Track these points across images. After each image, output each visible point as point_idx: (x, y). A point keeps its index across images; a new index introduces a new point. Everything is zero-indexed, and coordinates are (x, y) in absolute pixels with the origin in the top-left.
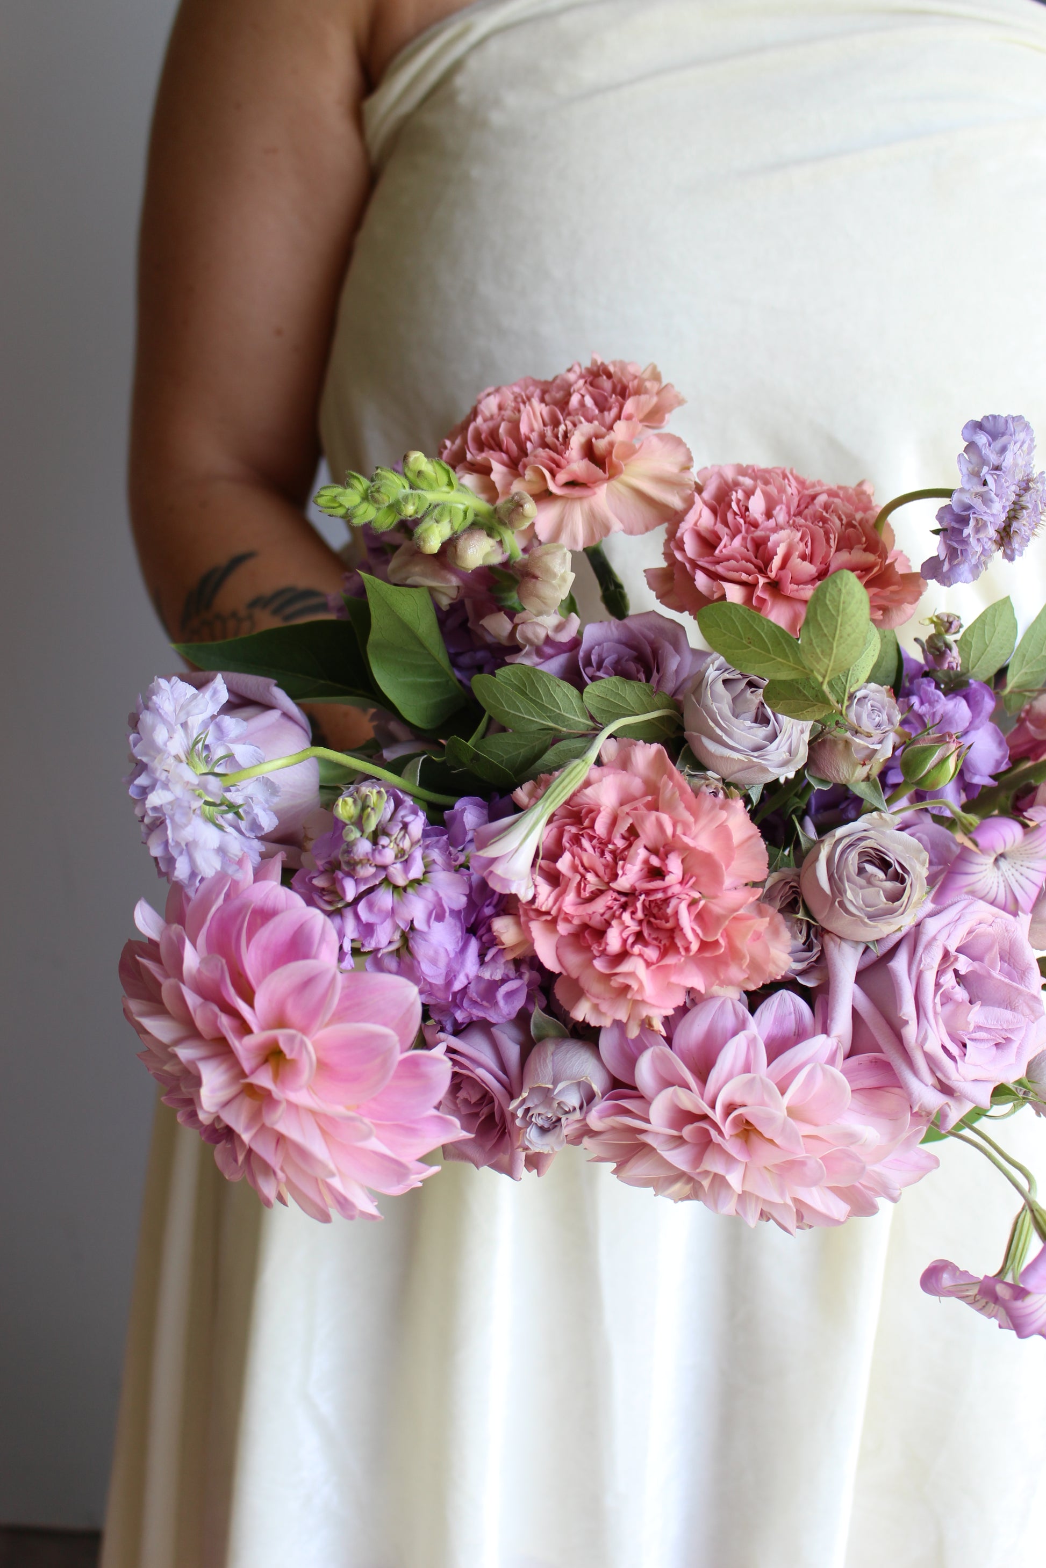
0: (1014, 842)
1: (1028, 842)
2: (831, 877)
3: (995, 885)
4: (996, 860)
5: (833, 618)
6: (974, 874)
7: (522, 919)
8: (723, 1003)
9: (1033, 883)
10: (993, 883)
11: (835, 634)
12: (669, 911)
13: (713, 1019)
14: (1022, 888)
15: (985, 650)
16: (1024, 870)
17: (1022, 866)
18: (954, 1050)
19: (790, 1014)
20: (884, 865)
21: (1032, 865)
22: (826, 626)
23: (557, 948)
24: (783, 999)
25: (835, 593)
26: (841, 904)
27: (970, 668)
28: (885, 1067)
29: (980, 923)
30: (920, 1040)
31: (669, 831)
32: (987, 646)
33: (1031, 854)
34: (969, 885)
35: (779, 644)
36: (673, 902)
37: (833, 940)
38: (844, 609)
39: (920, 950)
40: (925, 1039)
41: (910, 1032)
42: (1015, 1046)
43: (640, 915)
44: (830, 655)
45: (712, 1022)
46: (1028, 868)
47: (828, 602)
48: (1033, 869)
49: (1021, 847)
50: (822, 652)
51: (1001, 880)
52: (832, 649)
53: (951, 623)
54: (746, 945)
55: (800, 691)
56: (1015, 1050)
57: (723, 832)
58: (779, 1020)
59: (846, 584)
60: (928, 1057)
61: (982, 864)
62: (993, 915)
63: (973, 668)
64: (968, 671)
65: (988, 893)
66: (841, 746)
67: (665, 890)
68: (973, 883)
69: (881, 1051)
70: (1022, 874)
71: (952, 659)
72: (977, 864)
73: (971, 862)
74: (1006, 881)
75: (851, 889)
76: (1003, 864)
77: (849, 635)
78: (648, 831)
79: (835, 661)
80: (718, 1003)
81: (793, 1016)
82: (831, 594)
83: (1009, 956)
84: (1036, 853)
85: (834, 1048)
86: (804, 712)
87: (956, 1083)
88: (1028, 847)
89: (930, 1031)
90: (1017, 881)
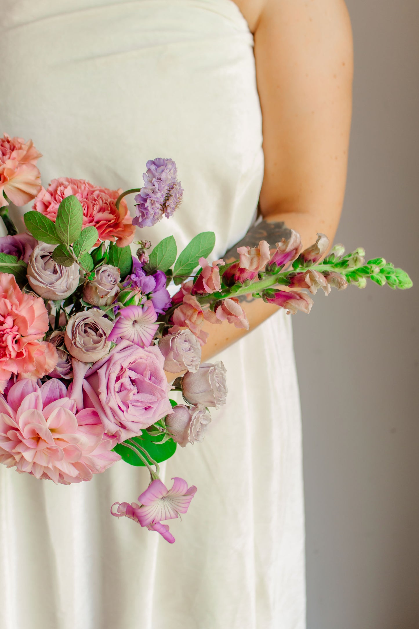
0: (138, 316)
1: (146, 315)
3: (133, 334)
4: (133, 323)
5: (68, 215)
6: (123, 328)
8: (28, 381)
9: (149, 334)
10: (132, 333)
11: (68, 222)
12: (4, 339)
13: (23, 388)
14: (145, 336)
15: (163, 258)
16: (145, 328)
17: (144, 327)
18: (124, 408)
19: (57, 388)
20: (96, 330)
21: (148, 326)
22: (65, 219)
24: (54, 382)
25: (68, 204)
26: (75, 343)
28: (95, 414)
29: (141, 358)
30: (107, 401)
31: (9, 307)
32: (164, 256)
33: (148, 321)
34: (121, 333)
35: (52, 229)
36: (6, 335)
37: (75, 361)
38: (72, 212)
39: (111, 365)
40: (109, 401)
41: (103, 396)
42: (153, 410)
44: (67, 232)
45: (23, 390)
46: (147, 327)
47: (66, 208)
48: (149, 328)
49: (143, 318)
50: (65, 232)
51: (136, 332)
52: (67, 229)
53: (146, 243)
54: (35, 355)
55: (63, 253)
56: (153, 412)
57: (31, 310)
58: (52, 390)
59: (73, 201)
60: (111, 409)
61: (126, 324)
62: (147, 356)
63: (159, 265)
64: (157, 266)
65: (130, 337)
66: (94, 289)
67: (3, 330)
68: (123, 332)
69: (94, 408)
70: (144, 330)
71: (145, 258)
72: (124, 324)
73: (121, 323)
74: (138, 333)
75: (79, 336)
76: (137, 326)
78: (1, 307)
79: (70, 236)
80: (26, 381)
81: (58, 390)
82: (66, 204)
83: (154, 375)
84: (150, 321)
85: (73, 404)
86: (65, 262)
87: (124, 421)
88: (145, 318)
89: (111, 398)
90: (142, 333)
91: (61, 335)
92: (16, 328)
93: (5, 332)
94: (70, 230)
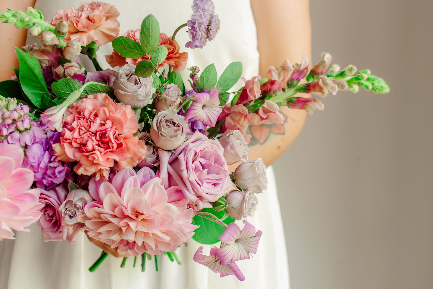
0: (207, 99)
1: (212, 99)
2: (158, 127)
3: (203, 115)
4: (203, 107)
5: (149, 29)
6: (196, 110)
7: (62, 143)
8: (127, 170)
9: (215, 115)
10: (202, 114)
11: (149, 36)
12: (107, 135)
13: (123, 175)
14: (212, 116)
15: (208, 80)
16: (211, 111)
17: (211, 109)
18: (200, 183)
19: (148, 174)
20: (174, 124)
21: (214, 109)
22: (147, 33)
23: (73, 152)
24: (145, 169)
25: (148, 21)
26: (161, 134)
27: (204, 86)
28: (179, 191)
30: (188, 177)
31: (108, 114)
32: (208, 79)
33: (213, 105)
34: (194, 114)
35: (136, 46)
36: (108, 133)
37: (160, 150)
38: (151, 26)
39: (187, 152)
40: (189, 176)
41: (185, 174)
42: (220, 185)
43: (98, 138)
44: (149, 44)
45: (123, 177)
46: (213, 110)
47: (146, 24)
48: (214, 110)
49: (210, 102)
50: (147, 43)
51: (205, 114)
52: (149, 41)
53: (196, 68)
54: (130, 145)
55: (144, 66)
56: (220, 187)
57: (124, 114)
58: (145, 176)
59: (151, 19)
60: (191, 182)
61: (198, 107)
63: (205, 86)
65: (201, 117)
66: (164, 101)
67: (105, 130)
68: (196, 113)
69: (178, 185)
70: (211, 112)
71: (196, 78)
72: (196, 106)
73: (194, 106)
74: (206, 114)
75: (163, 129)
76: (206, 109)
77: (154, 36)
78: (101, 114)
79: (151, 47)
80: (125, 170)
81: (149, 175)
82: (147, 22)
83: (217, 161)
84: (215, 104)
85: (162, 182)
86: (146, 73)
87: (201, 193)
88: (212, 102)
89: (191, 174)
90: (210, 114)
91: (146, 135)
92: (114, 127)
93: (107, 130)
94: (151, 42)
